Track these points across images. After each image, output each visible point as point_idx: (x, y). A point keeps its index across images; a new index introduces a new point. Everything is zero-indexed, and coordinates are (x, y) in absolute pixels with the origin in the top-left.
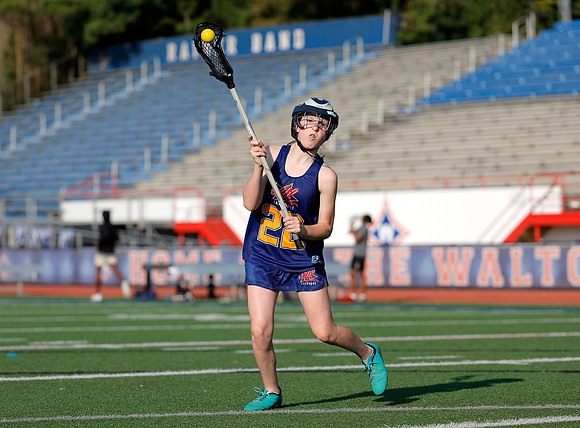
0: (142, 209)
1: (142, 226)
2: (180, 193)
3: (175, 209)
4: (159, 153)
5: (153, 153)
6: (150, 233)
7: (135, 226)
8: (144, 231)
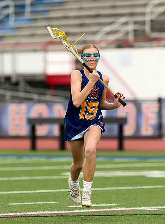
0: (14, 62)
1: (14, 80)
2: (50, 47)
3: (45, 62)
4: (23, 7)
5: (16, 7)
6: (22, 86)
7: (8, 79)
8: (17, 84)
